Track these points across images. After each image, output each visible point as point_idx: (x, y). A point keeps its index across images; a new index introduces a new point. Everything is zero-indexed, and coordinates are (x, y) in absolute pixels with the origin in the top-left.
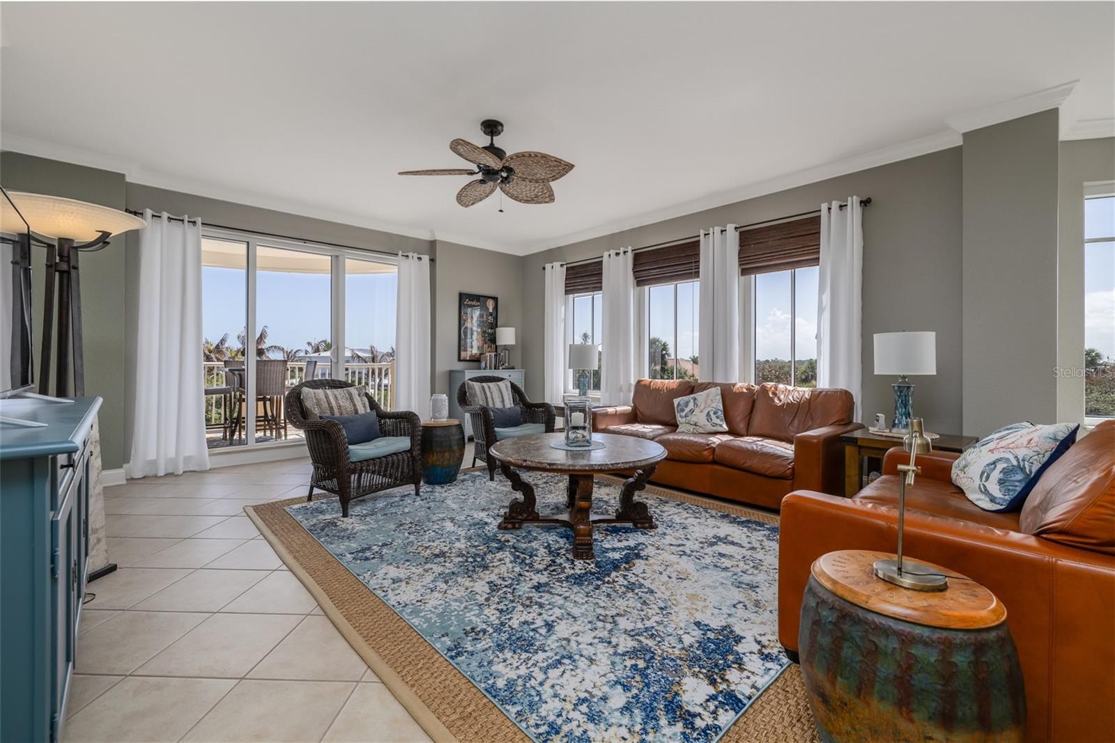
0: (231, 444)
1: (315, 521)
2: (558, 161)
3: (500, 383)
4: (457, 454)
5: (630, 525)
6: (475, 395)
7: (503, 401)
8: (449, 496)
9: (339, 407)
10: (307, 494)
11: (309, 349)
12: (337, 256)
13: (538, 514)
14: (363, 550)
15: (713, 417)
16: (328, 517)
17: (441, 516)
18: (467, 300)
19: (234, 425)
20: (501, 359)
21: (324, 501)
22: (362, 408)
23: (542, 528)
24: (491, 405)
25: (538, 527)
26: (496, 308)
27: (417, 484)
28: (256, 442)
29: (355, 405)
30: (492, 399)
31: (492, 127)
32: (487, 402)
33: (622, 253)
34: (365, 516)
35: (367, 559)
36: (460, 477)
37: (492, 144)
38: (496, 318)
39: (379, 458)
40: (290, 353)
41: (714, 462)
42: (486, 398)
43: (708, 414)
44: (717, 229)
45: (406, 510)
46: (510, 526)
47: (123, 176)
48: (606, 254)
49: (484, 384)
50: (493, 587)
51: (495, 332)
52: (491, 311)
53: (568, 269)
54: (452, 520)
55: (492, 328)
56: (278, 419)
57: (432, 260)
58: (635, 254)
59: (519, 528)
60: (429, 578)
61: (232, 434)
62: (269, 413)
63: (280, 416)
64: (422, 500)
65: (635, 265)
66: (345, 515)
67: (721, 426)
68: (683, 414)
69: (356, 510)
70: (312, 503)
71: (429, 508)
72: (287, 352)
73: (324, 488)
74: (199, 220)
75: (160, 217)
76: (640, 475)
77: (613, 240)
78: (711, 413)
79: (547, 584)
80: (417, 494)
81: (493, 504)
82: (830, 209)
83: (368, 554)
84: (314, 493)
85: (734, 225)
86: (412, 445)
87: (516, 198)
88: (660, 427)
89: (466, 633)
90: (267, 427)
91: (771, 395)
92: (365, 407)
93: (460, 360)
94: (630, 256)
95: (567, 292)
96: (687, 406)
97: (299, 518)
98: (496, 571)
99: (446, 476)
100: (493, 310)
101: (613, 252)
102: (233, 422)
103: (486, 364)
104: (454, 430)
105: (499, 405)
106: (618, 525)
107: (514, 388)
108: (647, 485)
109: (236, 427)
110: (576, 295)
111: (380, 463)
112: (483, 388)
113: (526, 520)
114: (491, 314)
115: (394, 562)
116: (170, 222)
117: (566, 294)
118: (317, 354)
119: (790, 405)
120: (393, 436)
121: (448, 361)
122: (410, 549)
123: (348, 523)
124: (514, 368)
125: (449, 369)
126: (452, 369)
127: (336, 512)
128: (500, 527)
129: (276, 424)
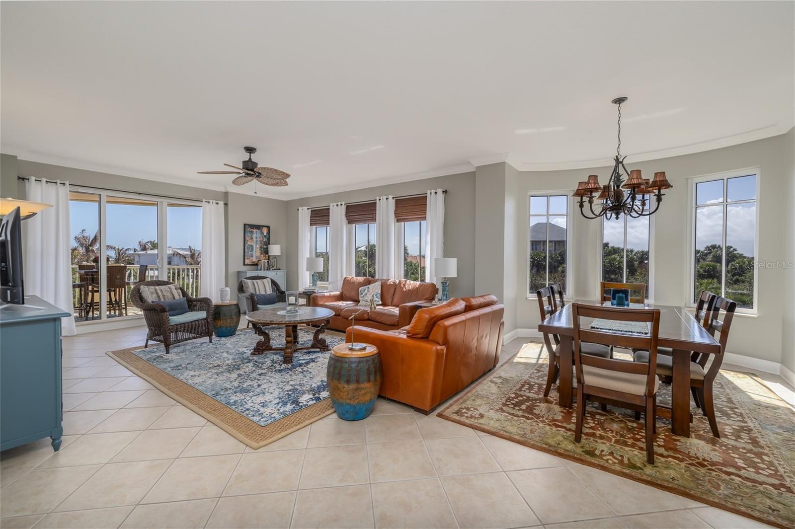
0: (87, 320)
1: (150, 356)
2: (283, 173)
3: (265, 280)
4: (235, 320)
5: (318, 350)
6: (248, 287)
7: (265, 290)
8: (228, 342)
9: (164, 296)
10: (145, 345)
11: (138, 248)
12: (162, 202)
13: (271, 347)
14: (177, 366)
15: (375, 297)
16: (157, 354)
17: (222, 351)
18: (249, 228)
19: (88, 308)
20: (271, 264)
21: (155, 347)
22: (178, 295)
23: (273, 353)
24: (258, 293)
25: (271, 353)
26: (269, 233)
27: (210, 336)
28: (107, 318)
29: (173, 295)
30: (259, 289)
31: (250, 150)
32: (255, 291)
33: (339, 205)
34: (180, 353)
35: (179, 369)
36: (237, 333)
37: (250, 159)
38: (269, 239)
39: (188, 323)
40: (121, 250)
41: (369, 320)
42: (255, 289)
43: (373, 296)
44: (385, 198)
45: (203, 349)
46: (257, 353)
47: (16, 157)
48: (331, 205)
49: (254, 281)
50: (240, 375)
51: (268, 247)
52: (265, 234)
53: (312, 211)
54: (227, 352)
55: (266, 245)
56: (120, 303)
57: (226, 204)
58: (347, 206)
59: (262, 354)
60: (209, 374)
61: (88, 313)
62: (113, 299)
63: (121, 301)
64: (213, 344)
65: (347, 212)
66: (168, 352)
67: (378, 301)
68: (362, 296)
69: (173, 350)
70: (147, 349)
71: (216, 348)
72: (118, 249)
73: (155, 340)
74: (67, 183)
75: (40, 181)
76: (323, 326)
77: (336, 197)
78: (374, 295)
79: (266, 373)
80: (211, 341)
81: (252, 344)
82: (431, 193)
83: (179, 368)
84: (148, 344)
85: (392, 196)
86: (207, 316)
87: (266, 184)
88: (352, 302)
89: (222, 390)
90: (112, 309)
91: (402, 286)
92: (179, 296)
93: (244, 265)
94: (344, 207)
95: (311, 224)
96: (364, 291)
97: (141, 355)
98: (243, 370)
99: (230, 332)
100: (267, 234)
101: (335, 204)
102: (88, 306)
103: (261, 267)
104: (233, 307)
105: (263, 293)
106: (312, 350)
107: (274, 283)
108: (326, 330)
109: (90, 308)
110: (317, 226)
111: (188, 325)
112: (253, 283)
113: (265, 350)
114: (265, 236)
115: (193, 369)
116: (47, 184)
117: (311, 225)
118: (144, 252)
119: (409, 290)
120: (197, 311)
121: (237, 265)
122: (202, 365)
123: (169, 356)
124: (279, 269)
125: (237, 270)
126: (239, 270)
127: (163, 352)
128: (251, 354)
129: (119, 306)
